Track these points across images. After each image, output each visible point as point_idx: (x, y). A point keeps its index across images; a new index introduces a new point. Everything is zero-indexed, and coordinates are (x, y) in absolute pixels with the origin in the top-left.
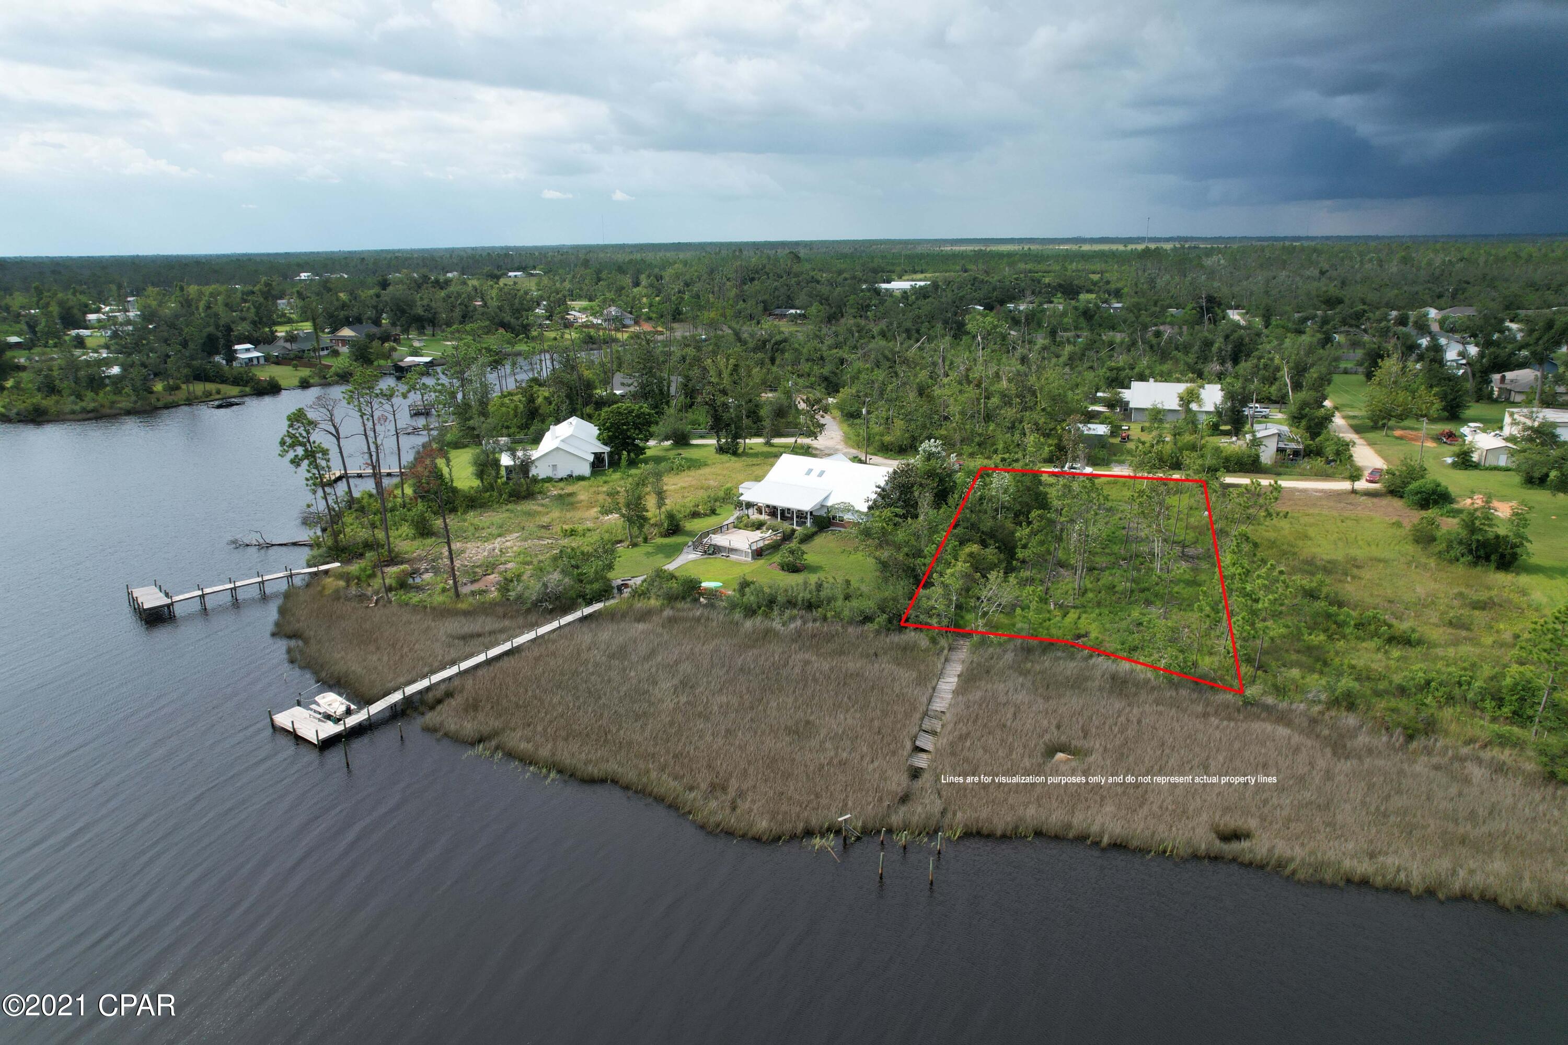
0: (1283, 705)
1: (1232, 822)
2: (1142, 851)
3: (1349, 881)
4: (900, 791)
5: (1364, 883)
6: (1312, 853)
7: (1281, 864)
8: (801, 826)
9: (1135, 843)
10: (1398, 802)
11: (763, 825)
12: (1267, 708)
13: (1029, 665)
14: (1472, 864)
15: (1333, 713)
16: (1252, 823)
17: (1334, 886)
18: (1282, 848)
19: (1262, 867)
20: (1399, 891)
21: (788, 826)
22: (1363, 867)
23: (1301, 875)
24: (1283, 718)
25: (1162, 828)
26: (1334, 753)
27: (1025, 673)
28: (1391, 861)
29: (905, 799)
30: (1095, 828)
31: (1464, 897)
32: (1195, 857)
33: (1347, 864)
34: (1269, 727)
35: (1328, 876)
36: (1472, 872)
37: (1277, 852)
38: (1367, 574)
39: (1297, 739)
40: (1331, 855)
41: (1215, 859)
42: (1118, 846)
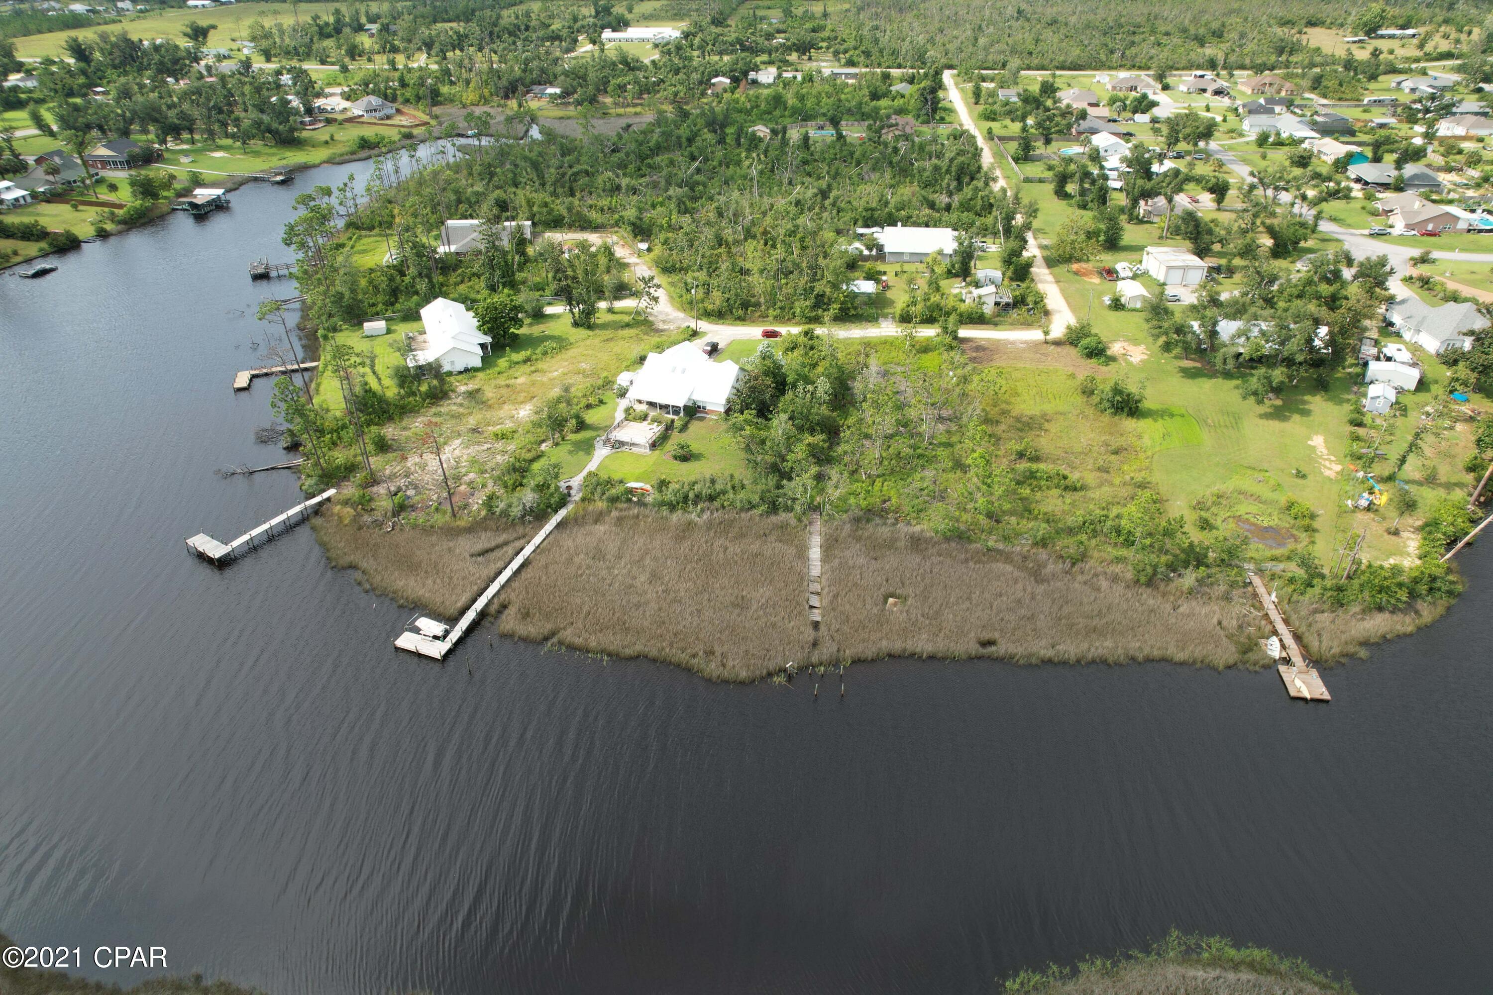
0: (1008, 549)
1: (986, 636)
2: (944, 658)
3: (1043, 661)
4: (810, 639)
5: (1050, 661)
6: (1026, 649)
7: (1012, 657)
8: (765, 672)
9: (940, 655)
10: (1066, 610)
11: (743, 674)
12: (1000, 552)
13: (860, 532)
14: (1097, 644)
15: (1035, 550)
16: (997, 635)
17: (1037, 665)
18: (1012, 649)
19: (1002, 659)
20: (1064, 663)
21: (758, 673)
22: (1049, 653)
23: (1021, 662)
24: (1007, 558)
25: (952, 645)
26: (1036, 582)
27: (859, 539)
28: (1061, 647)
29: (815, 644)
30: (918, 649)
31: (1093, 661)
32: (971, 658)
33: (1042, 652)
34: (1000, 565)
35: (1034, 661)
36: (1097, 648)
37: (1010, 651)
38: (1053, 428)
39: (1016, 573)
40: (1035, 649)
41: (980, 658)
42: (932, 657)
